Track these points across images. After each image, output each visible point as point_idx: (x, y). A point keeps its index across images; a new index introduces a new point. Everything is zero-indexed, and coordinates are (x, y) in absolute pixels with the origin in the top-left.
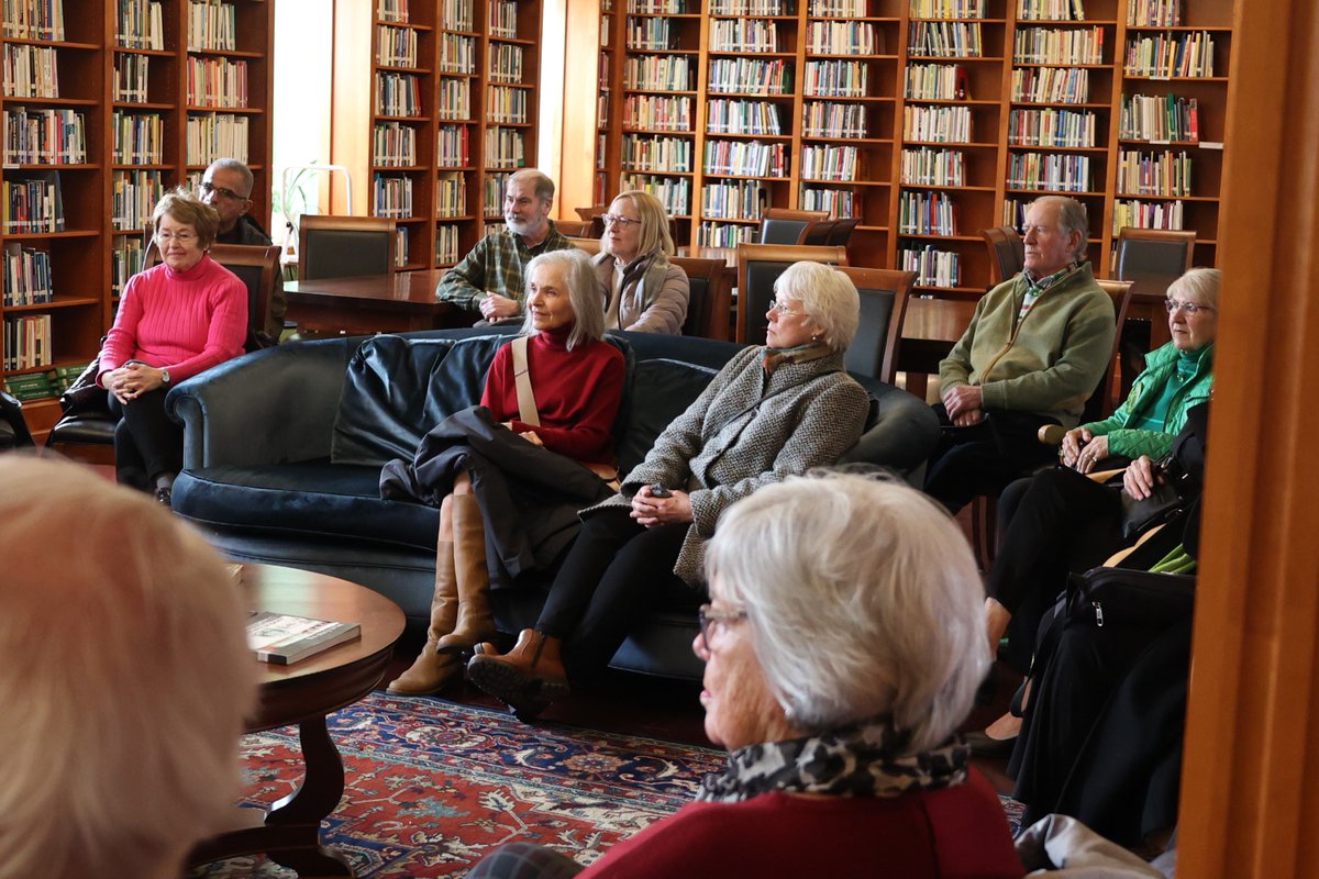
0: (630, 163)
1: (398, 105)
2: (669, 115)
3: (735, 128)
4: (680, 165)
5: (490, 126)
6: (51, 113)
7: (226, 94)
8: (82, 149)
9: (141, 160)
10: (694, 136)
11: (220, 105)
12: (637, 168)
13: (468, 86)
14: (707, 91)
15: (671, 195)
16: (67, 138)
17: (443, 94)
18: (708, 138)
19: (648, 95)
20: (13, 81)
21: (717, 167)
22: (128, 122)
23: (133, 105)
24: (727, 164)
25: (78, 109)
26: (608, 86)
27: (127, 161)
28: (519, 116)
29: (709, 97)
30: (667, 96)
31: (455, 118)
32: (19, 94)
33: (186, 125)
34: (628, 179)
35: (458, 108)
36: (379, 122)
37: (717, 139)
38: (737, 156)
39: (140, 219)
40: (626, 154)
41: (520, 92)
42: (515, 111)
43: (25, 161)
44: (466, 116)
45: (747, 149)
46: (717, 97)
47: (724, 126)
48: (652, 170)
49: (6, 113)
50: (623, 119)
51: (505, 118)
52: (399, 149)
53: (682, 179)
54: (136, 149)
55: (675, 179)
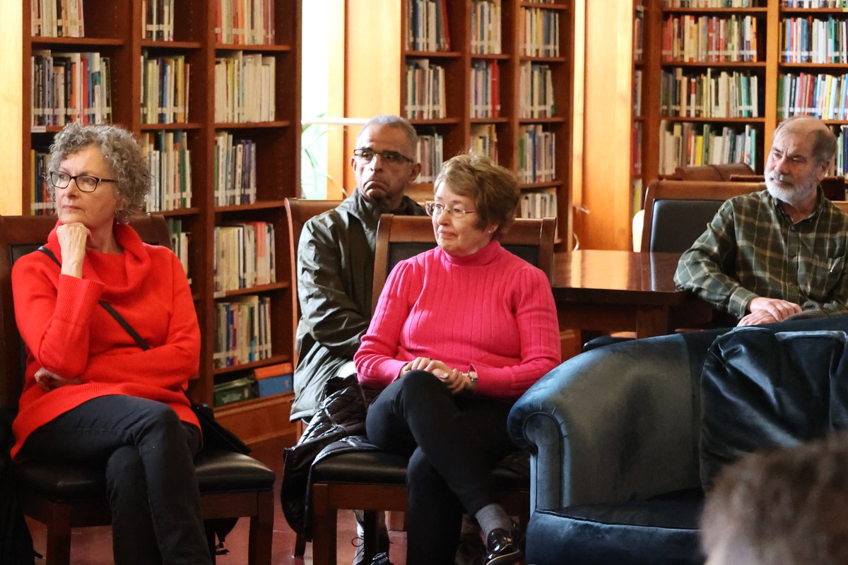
0: (673, 107)
1: (428, 36)
2: (728, 40)
3: (821, 56)
4: (744, 108)
5: (523, 61)
6: (76, 57)
7: (252, 27)
8: (108, 105)
9: (167, 117)
10: (764, 68)
11: (247, 41)
12: (683, 114)
13: (499, 9)
14: (780, 7)
15: (733, 149)
16: (93, 91)
17: (473, 21)
18: (783, 70)
19: (696, 15)
20: (39, 17)
21: (797, 110)
22: (153, 67)
23: (159, 44)
24: (812, 104)
25: (105, 51)
26: (643, 4)
27: (152, 120)
28: (551, 47)
29: (785, 15)
30: (724, 15)
31: (486, 52)
32: (45, 34)
33: (214, 68)
34: (670, 129)
35: (489, 39)
36: (410, 59)
37: (796, 71)
38: (826, 94)
39: (166, 197)
40: (667, 96)
41: (552, 15)
42: (547, 41)
43: (51, 121)
44: (497, 50)
45: (839, 84)
46: (794, 15)
47: (805, 54)
48: (705, 115)
49: (33, 58)
50: (662, 48)
51: (537, 51)
52: (429, 96)
53: (747, 127)
54: (162, 103)
55: (737, 127)
